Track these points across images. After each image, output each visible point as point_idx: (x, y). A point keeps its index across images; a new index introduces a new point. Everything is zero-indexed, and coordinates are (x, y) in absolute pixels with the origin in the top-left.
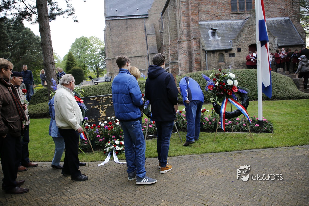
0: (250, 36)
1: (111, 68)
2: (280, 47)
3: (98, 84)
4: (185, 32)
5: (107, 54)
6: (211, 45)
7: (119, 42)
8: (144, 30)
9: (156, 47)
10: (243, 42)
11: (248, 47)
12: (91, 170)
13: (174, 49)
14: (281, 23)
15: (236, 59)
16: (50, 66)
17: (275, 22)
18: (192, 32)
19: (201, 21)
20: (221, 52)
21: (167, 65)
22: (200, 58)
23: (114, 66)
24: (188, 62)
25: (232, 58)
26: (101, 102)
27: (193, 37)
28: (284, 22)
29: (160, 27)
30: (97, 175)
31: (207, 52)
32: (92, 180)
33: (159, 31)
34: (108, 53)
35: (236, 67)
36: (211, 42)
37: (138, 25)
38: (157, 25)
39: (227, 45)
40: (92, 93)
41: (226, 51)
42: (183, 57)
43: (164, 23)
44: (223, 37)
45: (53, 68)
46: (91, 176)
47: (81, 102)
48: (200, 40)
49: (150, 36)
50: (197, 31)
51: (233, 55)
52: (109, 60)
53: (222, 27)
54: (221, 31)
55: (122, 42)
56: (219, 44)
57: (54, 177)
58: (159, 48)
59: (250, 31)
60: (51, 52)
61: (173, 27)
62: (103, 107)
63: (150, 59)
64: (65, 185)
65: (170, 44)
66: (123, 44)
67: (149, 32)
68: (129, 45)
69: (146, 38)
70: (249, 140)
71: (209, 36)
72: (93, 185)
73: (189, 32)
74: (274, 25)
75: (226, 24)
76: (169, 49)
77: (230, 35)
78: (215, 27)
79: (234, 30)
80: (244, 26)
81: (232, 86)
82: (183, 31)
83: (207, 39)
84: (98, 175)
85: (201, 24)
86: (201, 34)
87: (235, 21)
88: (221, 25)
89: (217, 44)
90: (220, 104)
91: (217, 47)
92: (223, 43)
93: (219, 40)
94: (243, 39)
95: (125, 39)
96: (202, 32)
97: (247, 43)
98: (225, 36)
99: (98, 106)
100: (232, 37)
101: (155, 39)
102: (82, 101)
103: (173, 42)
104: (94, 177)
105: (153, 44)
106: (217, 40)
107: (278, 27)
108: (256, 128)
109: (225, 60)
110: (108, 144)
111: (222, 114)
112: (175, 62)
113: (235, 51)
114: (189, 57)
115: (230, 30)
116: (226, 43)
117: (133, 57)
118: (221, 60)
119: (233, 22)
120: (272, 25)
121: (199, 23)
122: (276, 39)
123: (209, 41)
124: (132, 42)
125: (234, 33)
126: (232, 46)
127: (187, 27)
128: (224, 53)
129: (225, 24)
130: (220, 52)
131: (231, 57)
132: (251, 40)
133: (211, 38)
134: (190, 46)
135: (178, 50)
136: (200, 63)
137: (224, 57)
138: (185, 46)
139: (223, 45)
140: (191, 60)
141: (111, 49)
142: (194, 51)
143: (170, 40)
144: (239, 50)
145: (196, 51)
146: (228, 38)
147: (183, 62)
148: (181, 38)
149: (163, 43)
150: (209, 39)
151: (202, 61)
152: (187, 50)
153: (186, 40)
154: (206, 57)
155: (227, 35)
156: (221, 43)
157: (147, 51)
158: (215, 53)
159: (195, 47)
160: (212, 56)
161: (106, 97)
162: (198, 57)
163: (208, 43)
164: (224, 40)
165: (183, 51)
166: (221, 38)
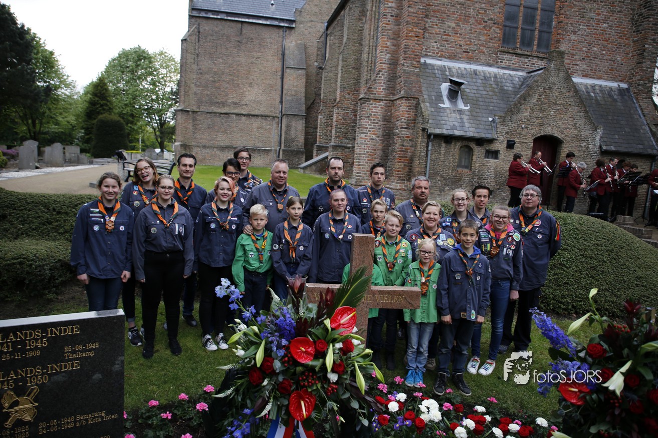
0: (541, 115)
1: (186, 134)
2: (604, 153)
4: (383, 78)
5: (182, 98)
6: (443, 122)
7: (215, 73)
8: (280, 56)
9: (303, 100)
10: (523, 126)
11: (531, 140)
13: (347, 113)
14: (610, 96)
15: (500, 167)
17: (598, 91)
18: (402, 79)
19: (426, 55)
20: (468, 144)
21: (323, 147)
22: (413, 148)
23: (196, 129)
24: (379, 153)
25: (492, 162)
26: (18, 356)
27: (402, 92)
28: (616, 93)
29: (318, 55)
31: (432, 137)
33: (316, 64)
35: (497, 185)
36: (446, 114)
37: (268, 40)
38: (313, 50)
39: (484, 129)
41: (480, 142)
42: (369, 138)
43: (330, 46)
44: (475, 106)
48: (417, 105)
49: (292, 71)
50: (413, 78)
51: (495, 154)
52: (186, 114)
53: (474, 80)
54: (473, 91)
55: (223, 74)
56: (465, 121)
58: (310, 103)
59: (543, 103)
61: (351, 61)
62: (23, 380)
63: (283, 126)
65: (338, 100)
66: (225, 80)
67: (290, 62)
68: (239, 84)
69: (283, 75)
71: (442, 96)
73: (393, 78)
74: (596, 97)
75: (484, 74)
76: (335, 111)
77: (492, 104)
78: (458, 77)
79: (503, 93)
80: (530, 87)
82: (377, 74)
83: (437, 104)
85: (425, 63)
86: (423, 89)
87: (507, 72)
88: (474, 76)
89: (460, 121)
91: (458, 128)
92: (475, 121)
93: (464, 110)
94: (523, 118)
95: (232, 69)
96: (425, 85)
97: (532, 129)
98: (482, 103)
100: (496, 109)
101: (304, 80)
103: (347, 96)
105: (296, 91)
106: (461, 112)
107: (603, 103)
109: (473, 165)
112: (343, 146)
113: (500, 146)
114: (384, 141)
115: (494, 92)
116: (482, 123)
117: (244, 115)
118: (463, 164)
119: (502, 71)
120: (590, 95)
121: (422, 60)
122: (600, 132)
123: (442, 111)
124: (247, 78)
125: (503, 100)
126: (494, 132)
127: (390, 64)
128: (473, 145)
129: (482, 74)
130: (465, 143)
131: (488, 158)
132: (542, 125)
133: (447, 104)
134: (391, 114)
135: (358, 118)
136: (411, 163)
137: (472, 155)
138: (377, 112)
139: (474, 125)
140: (388, 149)
141: (194, 88)
142: (401, 128)
143: (339, 90)
144: (510, 145)
145: (406, 130)
146: (488, 111)
147: (367, 152)
148: (369, 91)
149: (322, 93)
150: (442, 105)
151: (417, 159)
152: (382, 123)
153: (383, 98)
154: (429, 149)
155: (485, 102)
156: (469, 121)
157: (280, 106)
158: (453, 144)
159: (405, 119)
160: (443, 149)
161: (49, 329)
162: (409, 147)
163: (438, 116)
164: (477, 112)
165: (370, 125)
166: (471, 107)
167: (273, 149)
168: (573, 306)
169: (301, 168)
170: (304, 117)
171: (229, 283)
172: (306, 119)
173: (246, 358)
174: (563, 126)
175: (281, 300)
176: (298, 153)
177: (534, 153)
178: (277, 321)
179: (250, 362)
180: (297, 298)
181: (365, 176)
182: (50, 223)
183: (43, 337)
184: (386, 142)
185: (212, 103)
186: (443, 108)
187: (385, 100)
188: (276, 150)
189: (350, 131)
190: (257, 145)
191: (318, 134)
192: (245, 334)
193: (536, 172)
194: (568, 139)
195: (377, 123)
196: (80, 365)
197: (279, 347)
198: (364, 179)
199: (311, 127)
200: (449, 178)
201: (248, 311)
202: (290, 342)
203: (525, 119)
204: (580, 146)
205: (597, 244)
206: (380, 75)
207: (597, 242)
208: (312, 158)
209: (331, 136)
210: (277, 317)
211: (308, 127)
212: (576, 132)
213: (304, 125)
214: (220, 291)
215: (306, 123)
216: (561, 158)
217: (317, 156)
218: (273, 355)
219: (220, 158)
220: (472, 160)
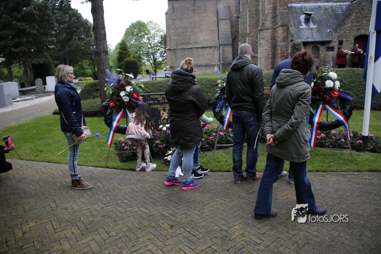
0: (358, 24)
1: (172, 61)
3: (156, 80)
4: (269, 18)
5: (168, 43)
6: (302, 36)
7: (183, 28)
8: (216, 14)
9: (230, 35)
10: (347, 32)
11: (353, 38)
12: (149, 180)
13: (254, 39)
16: (103, 55)
18: (279, 16)
19: (292, 2)
23: (177, 58)
24: (270, 56)
25: (331, 53)
26: (163, 101)
27: (280, 23)
29: (236, 10)
30: (156, 186)
32: (151, 192)
33: (235, 15)
34: (169, 41)
35: (334, 65)
36: (303, 31)
37: (209, 6)
38: (233, 8)
39: (325, 36)
40: (149, 90)
41: (323, 43)
42: (264, 49)
43: (242, 5)
44: (319, 25)
45: (106, 58)
46: (150, 187)
47: (140, 100)
48: (288, 28)
49: (223, 21)
50: (285, 15)
51: (332, 49)
52: (171, 51)
53: (319, 11)
54: (318, 17)
55: (187, 28)
56: (314, 33)
57: (108, 185)
58: (234, 37)
59: (358, 18)
60: (104, 38)
61: (253, 11)
62: (165, 107)
63: (221, 51)
64: (120, 195)
65: (248, 33)
66: (189, 30)
67: (221, 16)
68: (195, 32)
69: (218, 24)
70: (348, 160)
71: (301, 22)
72: (153, 198)
73: (274, 17)
76: (247, 38)
77: (330, 23)
78: (309, 11)
79: (336, 16)
80: (351, 10)
81: (332, 89)
82: (266, 16)
83: (298, 27)
84: (158, 187)
85: (291, 7)
86: (290, 20)
87: (339, 4)
88: (319, 9)
89: (311, 34)
90: (314, 112)
91: (310, 38)
92: (320, 33)
93: (314, 28)
94: (347, 27)
95: (191, 25)
96: (292, 18)
97: (353, 33)
98: (323, 23)
99: (159, 106)
100: (332, 25)
101: (230, 25)
102: (141, 98)
104: (153, 189)
105: (226, 31)
106: (312, 29)
108: (358, 145)
109: (320, 56)
110: (170, 152)
111: (315, 125)
113: (334, 44)
114: (272, 50)
115: (331, 16)
116: (324, 33)
117: (200, 48)
119: (335, 4)
121: (289, 5)
123: (301, 30)
124: (200, 28)
125: (336, 19)
126: (331, 37)
127: (273, 10)
128: (319, 46)
129: (324, 7)
130: (315, 45)
131: (328, 51)
132: (358, 30)
133: (304, 26)
134: (275, 35)
135: (258, 40)
137: (319, 51)
138: (268, 36)
139: (319, 35)
140: (275, 53)
141: (173, 37)
142: (280, 42)
143: (248, 28)
144: (341, 43)
145: (283, 42)
146: (327, 27)
147: (264, 56)
148: (263, 25)
149: (240, 30)
150: (301, 27)
152: (271, 41)
155: (326, 22)
156: (316, 33)
157: (218, 41)
158: (308, 46)
159: (282, 37)
162: (285, 51)
163: (299, 33)
164: (321, 28)
165: (264, 42)
166: (317, 26)
167: (216, 64)
170: (231, 45)
176: (229, 64)
177: (355, 45)
185: (183, 44)
186: (302, 28)
187: (271, 29)
188: (218, 64)
189: (255, 48)
190: (208, 63)
195: (268, 41)
206: (268, 16)
211: (234, 50)
213: (232, 49)
215: (232, 47)
220: (319, 53)
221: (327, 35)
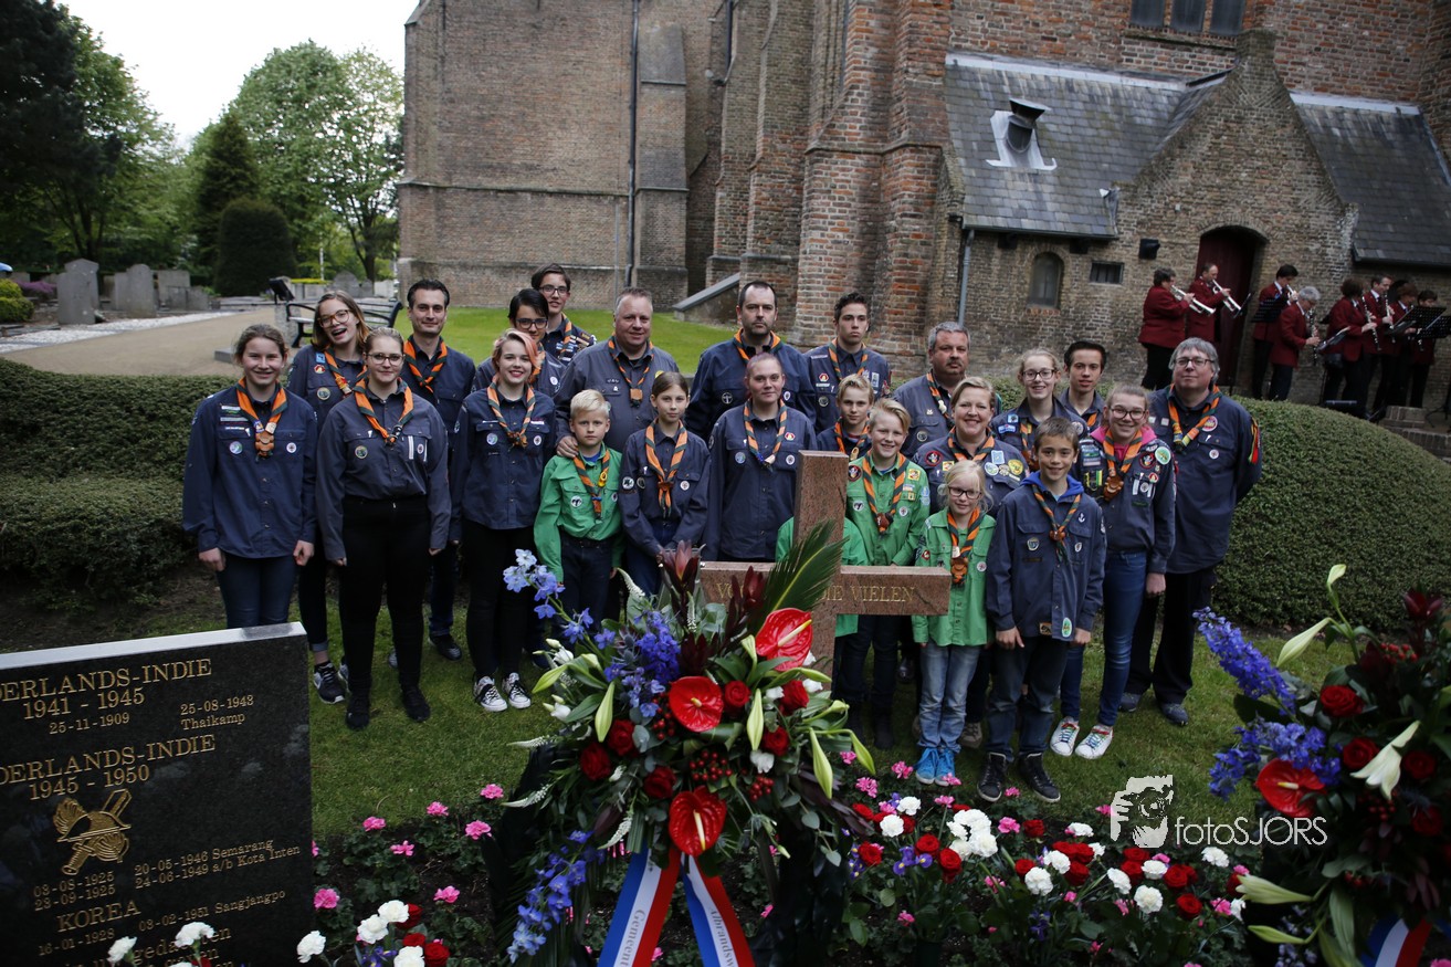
0: (1218, 181)
1: (423, 237)
2: (1359, 265)
4: (860, 102)
5: (411, 157)
6: (997, 201)
7: (483, 100)
8: (629, 58)
9: (681, 155)
10: (1178, 207)
11: (1196, 238)
13: (781, 185)
14: (1378, 133)
15: (1123, 300)
17: (1349, 124)
18: (904, 103)
19: (958, 47)
20: (1051, 249)
21: (727, 261)
22: (930, 262)
23: (446, 226)
24: (854, 273)
25: (1107, 289)
27: (905, 134)
28: (1392, 127)
29: (712, 53)
31: (972, 235)
33: (708, 73)
34: (416, 151)
35: (1117, 342)
36: (1002, 182)
37: (600, 22)
38: (701, 42)
39: (1089, 214)
41: (1079, 244)
42: (830, 240)
43: (741, 33)
44: (1068, 163)
48: (940, 161)
49: (656, 92)
50: (929, 102)
51: (1112, 272)
52: (420, 193)
53: (1067, 104)
54: (1064, 129)
55: (500, 101)
56: (1046, 197)
58: (696, 164)
59: (1222, 154)
61: (788, 65)
62: (98, 775)
63: (638, 216)
65: (759, 155)
66: (507, 113)
67: (650, 70)
68: (536, 124)
69: (634, 100)
71: (993, 141)
73: (882, 103)
74: (1345, 137)
75: (1091, 88)
76: (754, 179)
77: (1108, 159)
78: (1030, 97)
79: (1131, 132)
80: (1195, 118)
82: (847, 94)
83: (982, 160)
85: (955, 67)
86: (952, 126)
87: (1142, 83)
88: (1066, 93)
89: (1034, 197)
91: (1030, 214)
92: (1069, 198)
93: (1044, 173)
94: (1177, 188)
95: (520, 89)
96: (955, 117)
97: (1197, 214)
98: (1083, 157)
99: (35, 767)
100: (1117, 169)
101: (682, 111)
103: (780, 146)
105: (664, 137)
106: (1036, 176)
107: (1360, 150)
109: (1063, 297)
112: (772, 260)
113: (1124, 253)
114: (863, 247)
115: (1112, 129)
116: (1084, 201)
117: (551, 194)
118: (1041, 295)
119: (1130, 82)
120: (1330, 134)
121: (949, 60)
122: (1352, 218)
123: (994, 175)
124: (556, 109)
125: (1132, 148)
126: (1112, 222)
127: (876, 71)
128: (1063, 252)
129: (1085, 89)
130: (1046, 248)
131: (1097, 280)
132: (1219, 203)
133: (1004, 160)
134: (880, 185)
135: (806, 195)
136: (926, 294)
137: (1063, 275)
138: (848, 181)
139: (1065, 207)
140: (874, 264)
141: (436, 135)
142: (902, 216)
143: (760, 133)
144: (1148, 251)
145: (912, 220)
146: (1097, 175)
147: (826, 271)
148: (829, 133)
149: (723, 139)
150: (994, 163)
151: (939, 285)
152: (859, 205)
153: (862, 149)
154: (966, 263)
155: (1092, 153)
156: (1054, 196)
157: (631, 172)
158: (1019, 249)
159: (910, 196)
160: (995, 261)
161: (146, 668)
162: (919, 259)
163: (985, 186)
164: (1072, 178)
165: (831, 210)
166: (1059, 165)
167: (616, 267)
168: (1285, 608)
169: (679, 310)
170: (684, 196)
171: (532, 560)
172: (688, 199)
173: (574, 723)
174: (1269, 206)
175: (648, 596)
176: (671, 276)
177: (1201, 268)
178: (641, 642)
179: (582, 731)
180: (681, 591)
181: (822, 324)
182: (135, 441)
183: (133, 685)
184: (868, 249)
185: (479, 168)
186: (995, 168)
187: (865, 153)
188: (624, 271)
189: (787, 224)
190: (581, 260)
191: (716, 232)
192: (571, 671)
193: (1205, 311)
194: (1279, 235)
195: (849, 206)
196: (217, 743)
197: (646, 697)
198: (821, 333)
199: (701, 218)
200: (1010, 327)
201: (576, 620)
202: (668, 687)
203: (1181, 190)
204: (1307, 250)
205: (1341, 471)
206: (854, 97)
207: (1342, 466)
208: (702, 287)
209: (745, 237)
210: (640, 634)
211: (693, 218)
212: (1297, 219)
213: (684, 213)
214: (514, 579)
215: (688, 208)
216: (1262, 277)
217: (714, 282)
218: (632, 714)
219: (498, 291)
220: (1061, 285)
221: (1096, 211)
